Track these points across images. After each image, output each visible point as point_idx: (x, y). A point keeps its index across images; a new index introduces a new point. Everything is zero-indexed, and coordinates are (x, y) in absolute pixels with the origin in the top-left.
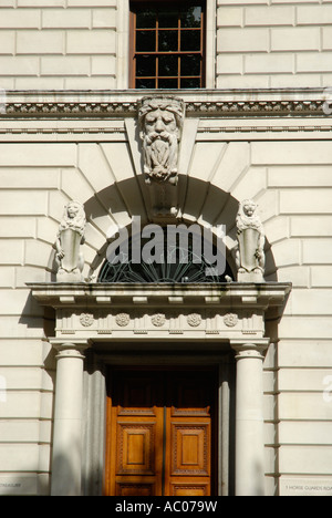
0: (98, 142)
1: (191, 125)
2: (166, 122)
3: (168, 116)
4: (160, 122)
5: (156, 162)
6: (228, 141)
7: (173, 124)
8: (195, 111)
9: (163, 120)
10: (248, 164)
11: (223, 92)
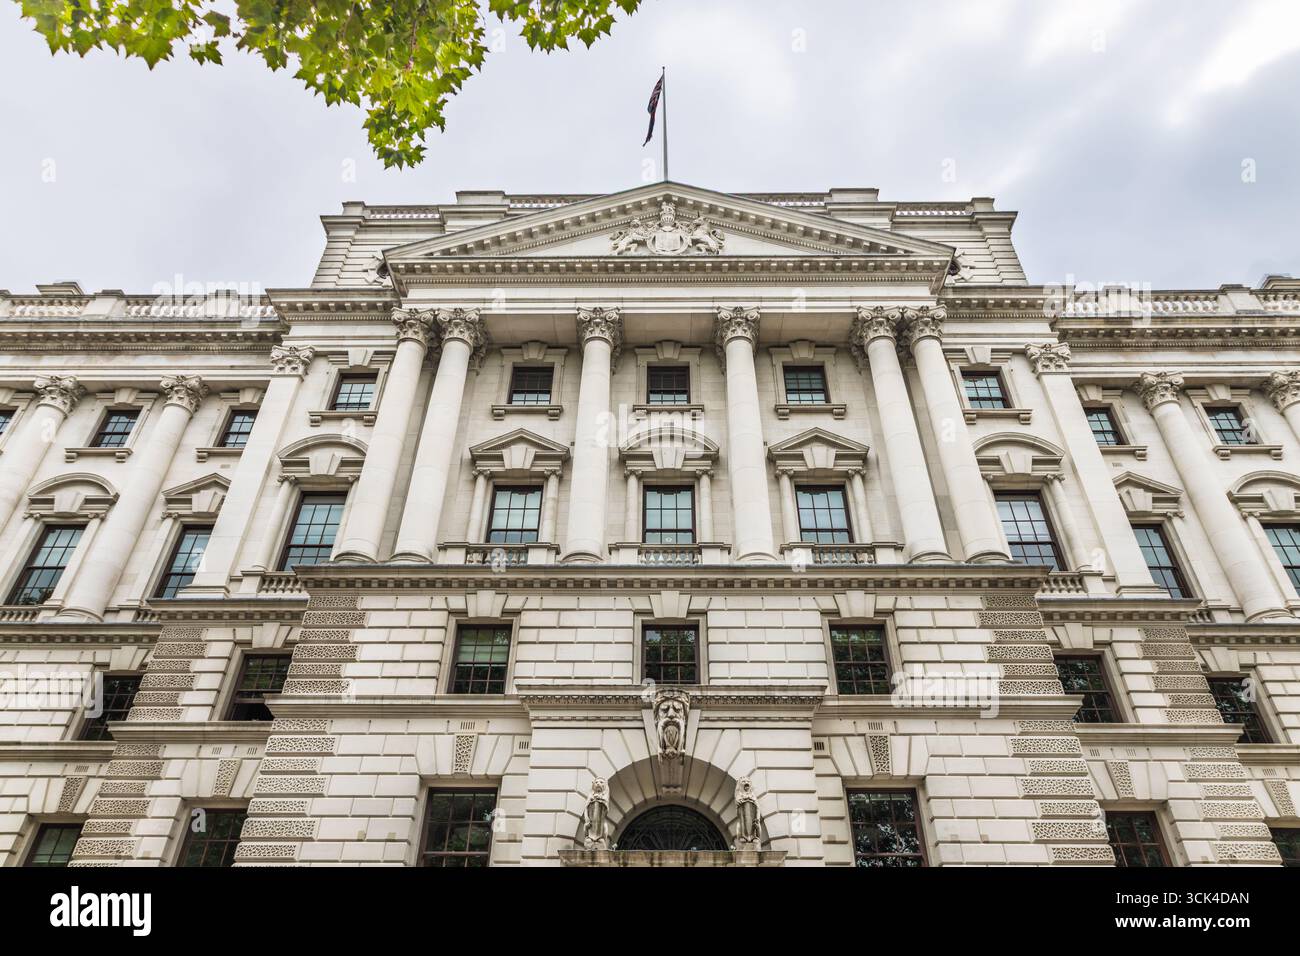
0: (619, 729)
1: (695, 715)
2: (676, 710)
3: (678, 705)
4: (671, 710)
5: (667, 743)
6: (723, 729)
7: (682, 714)
8: (697, 703)
9: (674, 708)
10: (739, 748)
11: (718, 688)
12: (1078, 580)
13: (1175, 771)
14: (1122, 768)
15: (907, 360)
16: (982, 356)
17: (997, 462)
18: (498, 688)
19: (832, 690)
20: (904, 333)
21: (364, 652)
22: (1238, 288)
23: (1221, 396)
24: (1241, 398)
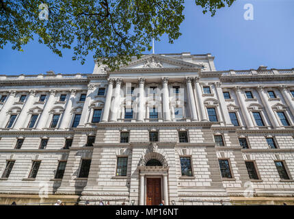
0: (145, 148)
6: (161, 148)
10: (164, 151)
12: (219, 124)
13: (231, 153)
14: (223, 153)
15: (193, 85)
16: (207, 84)
17: (207, 103)
18: (127, 142)
19: (178, 142)
20: (193, 81)
21: (107, 136)
22: (253, 70)
23: (248, 90)
24: (252, 90)
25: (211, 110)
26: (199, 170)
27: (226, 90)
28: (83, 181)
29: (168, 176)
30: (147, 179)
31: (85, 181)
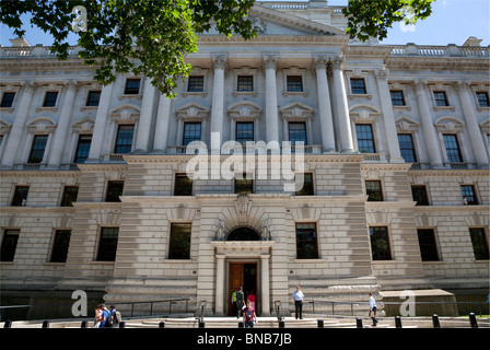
1: (250, 203)
6: (259, 206)
8: (251, 199)
12: (378, 156)
16: (359, 74)
17: (357, 115)
20: (330, 66)
23: (440, 88)
24: (446, 88)
25: (363, 128)
26: (331, 246)
27: (397, 87)
28: (106, 267)
29: (270, 259)
30: (231, 264)
31: (110, 267)
